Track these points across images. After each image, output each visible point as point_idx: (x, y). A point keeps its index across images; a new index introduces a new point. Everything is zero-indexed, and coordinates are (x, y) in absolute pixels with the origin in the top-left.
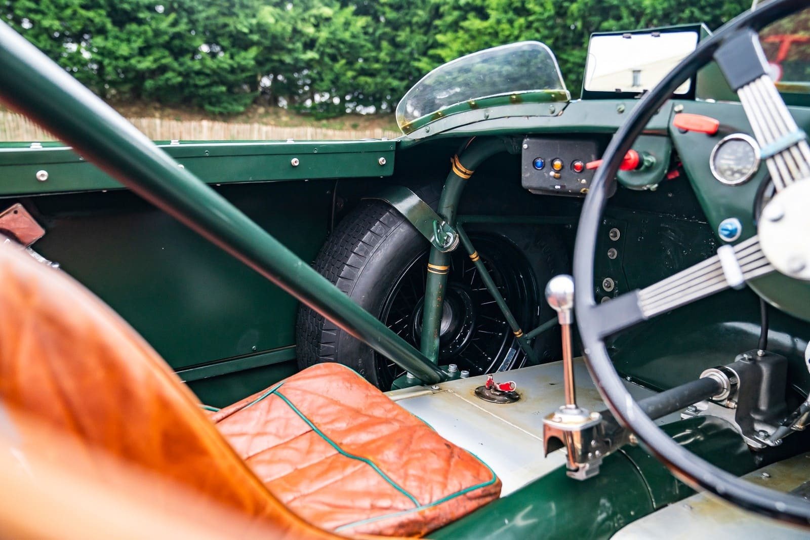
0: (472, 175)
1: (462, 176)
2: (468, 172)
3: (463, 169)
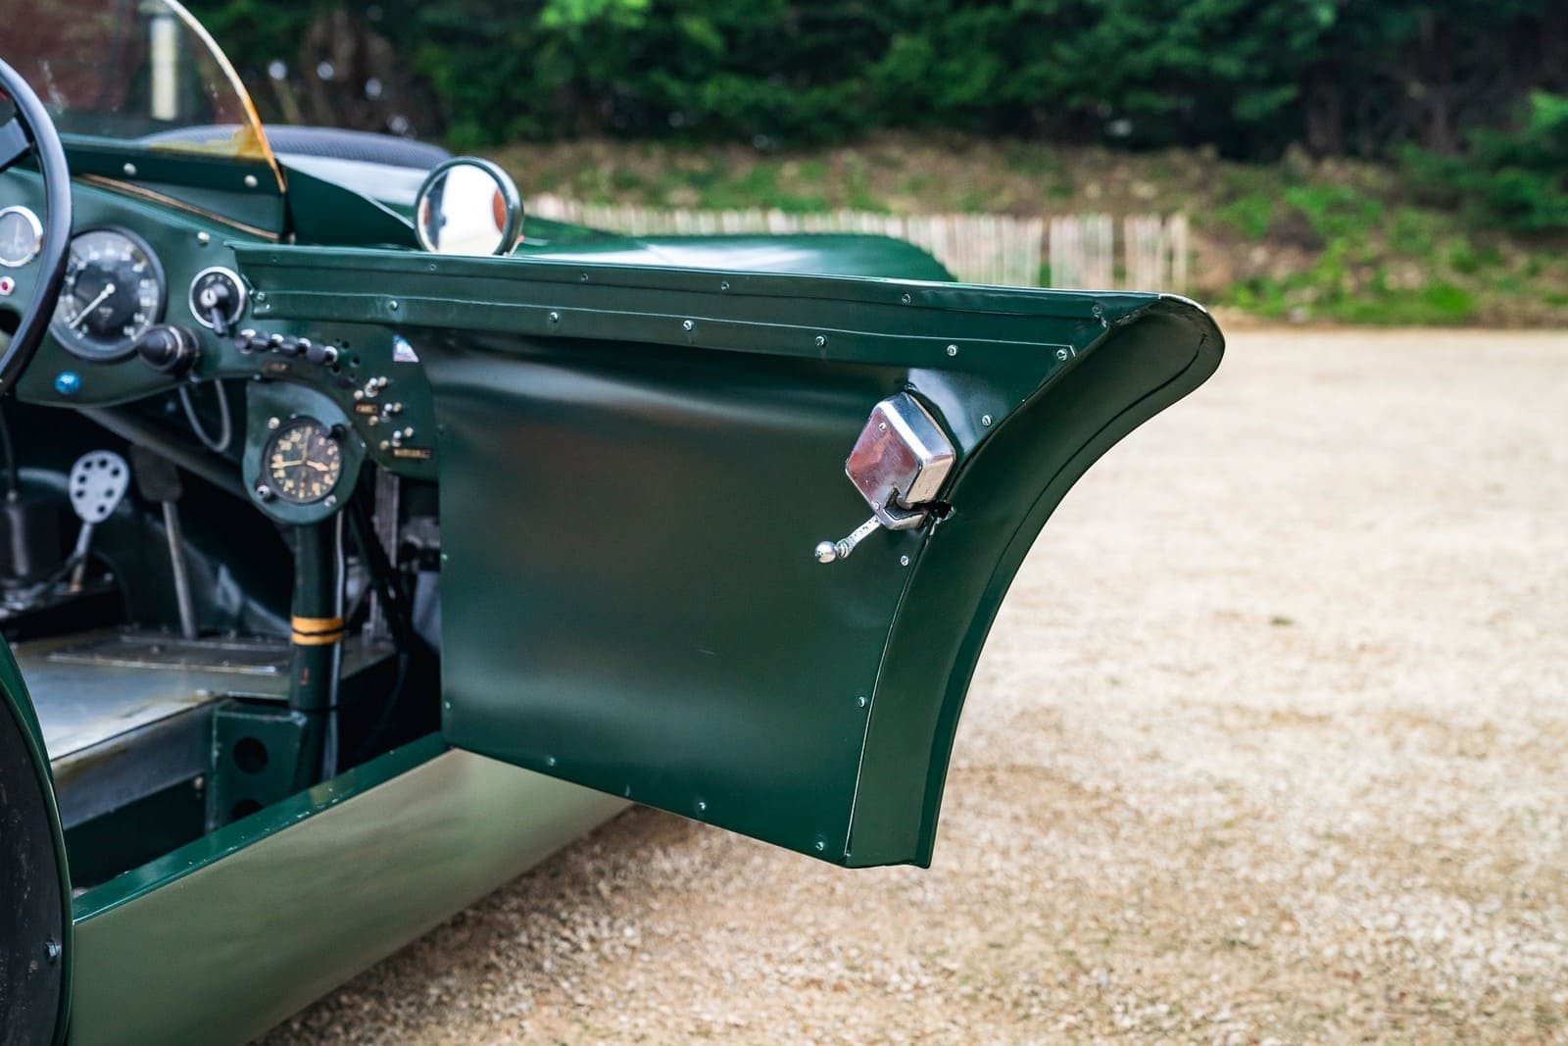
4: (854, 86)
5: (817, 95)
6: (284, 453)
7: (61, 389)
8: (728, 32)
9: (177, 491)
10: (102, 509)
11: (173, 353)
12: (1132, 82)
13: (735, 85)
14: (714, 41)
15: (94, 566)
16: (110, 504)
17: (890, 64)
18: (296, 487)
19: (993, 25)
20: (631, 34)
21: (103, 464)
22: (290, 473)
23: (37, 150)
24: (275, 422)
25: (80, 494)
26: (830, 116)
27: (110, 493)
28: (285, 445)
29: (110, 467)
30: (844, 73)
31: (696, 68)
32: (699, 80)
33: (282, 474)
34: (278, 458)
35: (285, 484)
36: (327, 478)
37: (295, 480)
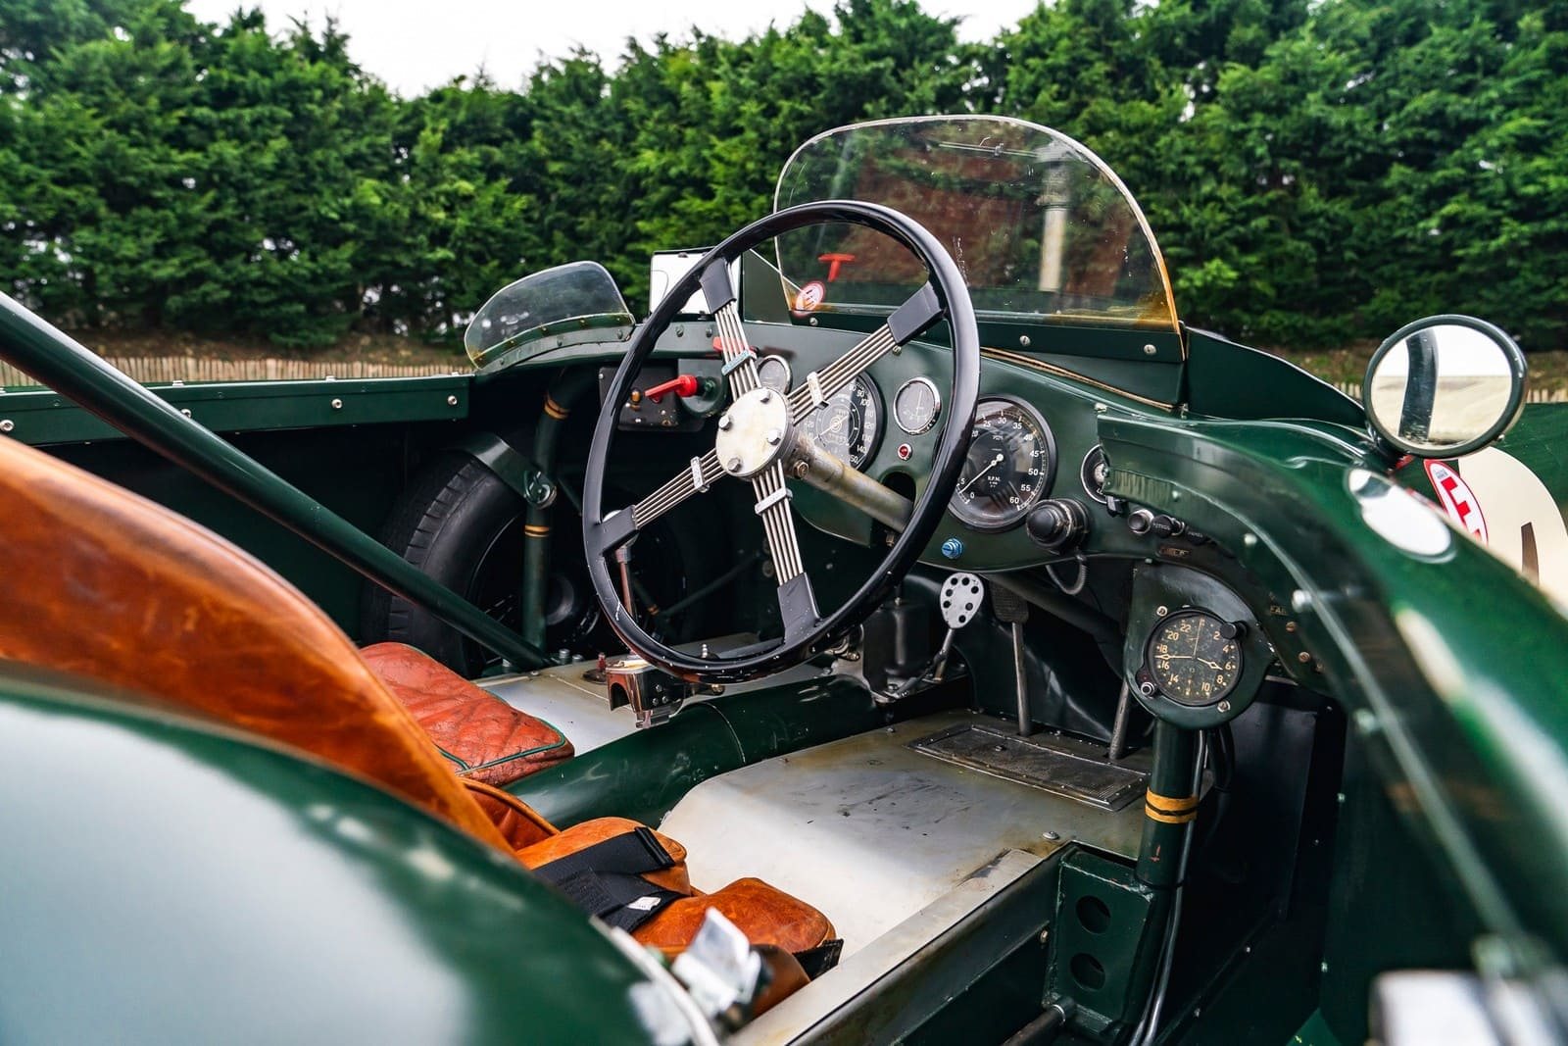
0: (569, 414)
1: (556, 416)
2: (562, 410)
3: (556, 408)
4: (1350, 316)
5: (1327, 321)
6: (1170, 644)
7: (947, 553)
8: (1279, 288)
9: (1025, 616)
10: (962, 619)
11: (1062, 530)
12: (1532, 312)
13: (1279, 315)
14: (1271, 292)
15: (953, 657)
16: (969, 615)
17: (1375, 304)
18: (1182, 683)
19: (1440, 283)
20: (1225, 290)
21: (966, 582)
22: (1175, 667)
23: (948, 316)
24: (1162, 610)
25: (947, 604)
26: (1335, 332)
27: (969, 607)
28: (1173, 635)
29: (971, 585)
30: (1344, 310)
31: (1258, 307)
32: (1260, 313)
33: (1166, 666)
34: (1163, 648)
35: (1169, 677)
36: (1220, 678)
37: (1181, 676)
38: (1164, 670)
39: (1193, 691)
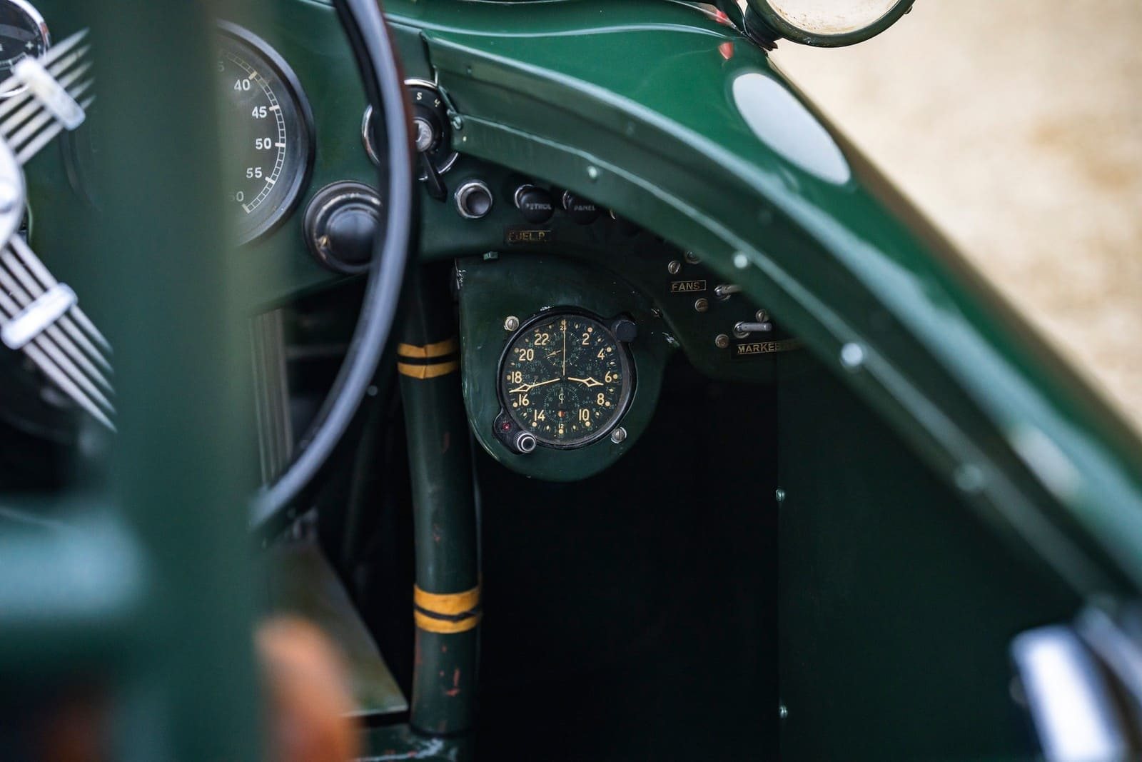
18: (551, 420)
22: (537, 399)
24: (512, 321)
28: (525, 355)
33: (524, 401)
34: (517, 377)
35: (531, 416)
36: (601, 398)
37: (547, 409)
38: (523, 408)
39: (568, 427)
